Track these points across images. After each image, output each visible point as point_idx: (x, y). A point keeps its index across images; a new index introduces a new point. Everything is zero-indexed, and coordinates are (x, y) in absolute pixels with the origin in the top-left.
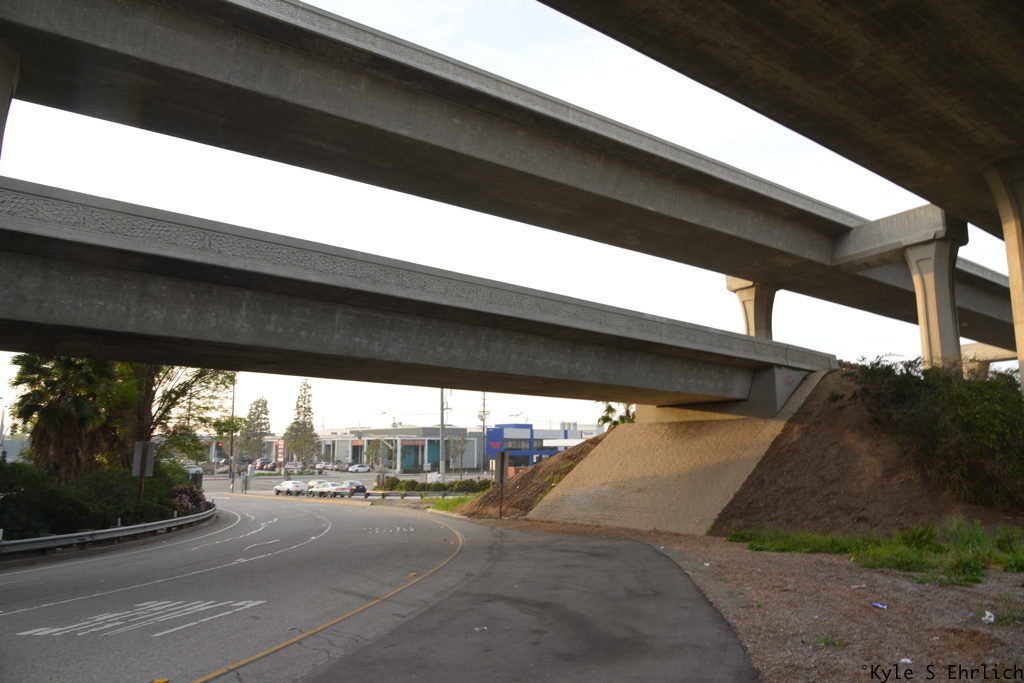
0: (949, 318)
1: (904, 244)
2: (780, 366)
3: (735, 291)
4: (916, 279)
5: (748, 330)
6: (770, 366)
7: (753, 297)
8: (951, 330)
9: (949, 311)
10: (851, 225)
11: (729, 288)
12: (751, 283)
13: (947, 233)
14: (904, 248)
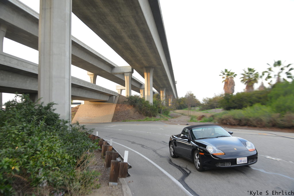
0: (131, 86)
4: (126, 78)
5: (91, 82)
6: (113, 95)
7: (93, 77)
10: (115, 66)
11: (88, 74)
12: (93, 74)
13: (131, 71)
14: (124, 73)
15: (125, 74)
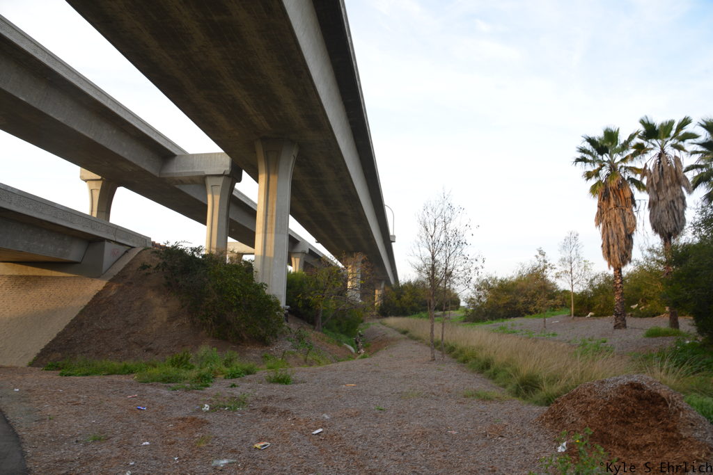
0: (224, 224)
1: (206, 173)
2: (109, 241)
3: (86, 181)
4: (209, 197)
5: (92, 211)
6: (102, 240)
7: (99, 188)
8: (224, 231)
9: (225, 220)
10: (176, 153)
11: (81, 177)
12: (100, 177)
13: (231, 172)
14: (206, 176)
15: (210, 182)
